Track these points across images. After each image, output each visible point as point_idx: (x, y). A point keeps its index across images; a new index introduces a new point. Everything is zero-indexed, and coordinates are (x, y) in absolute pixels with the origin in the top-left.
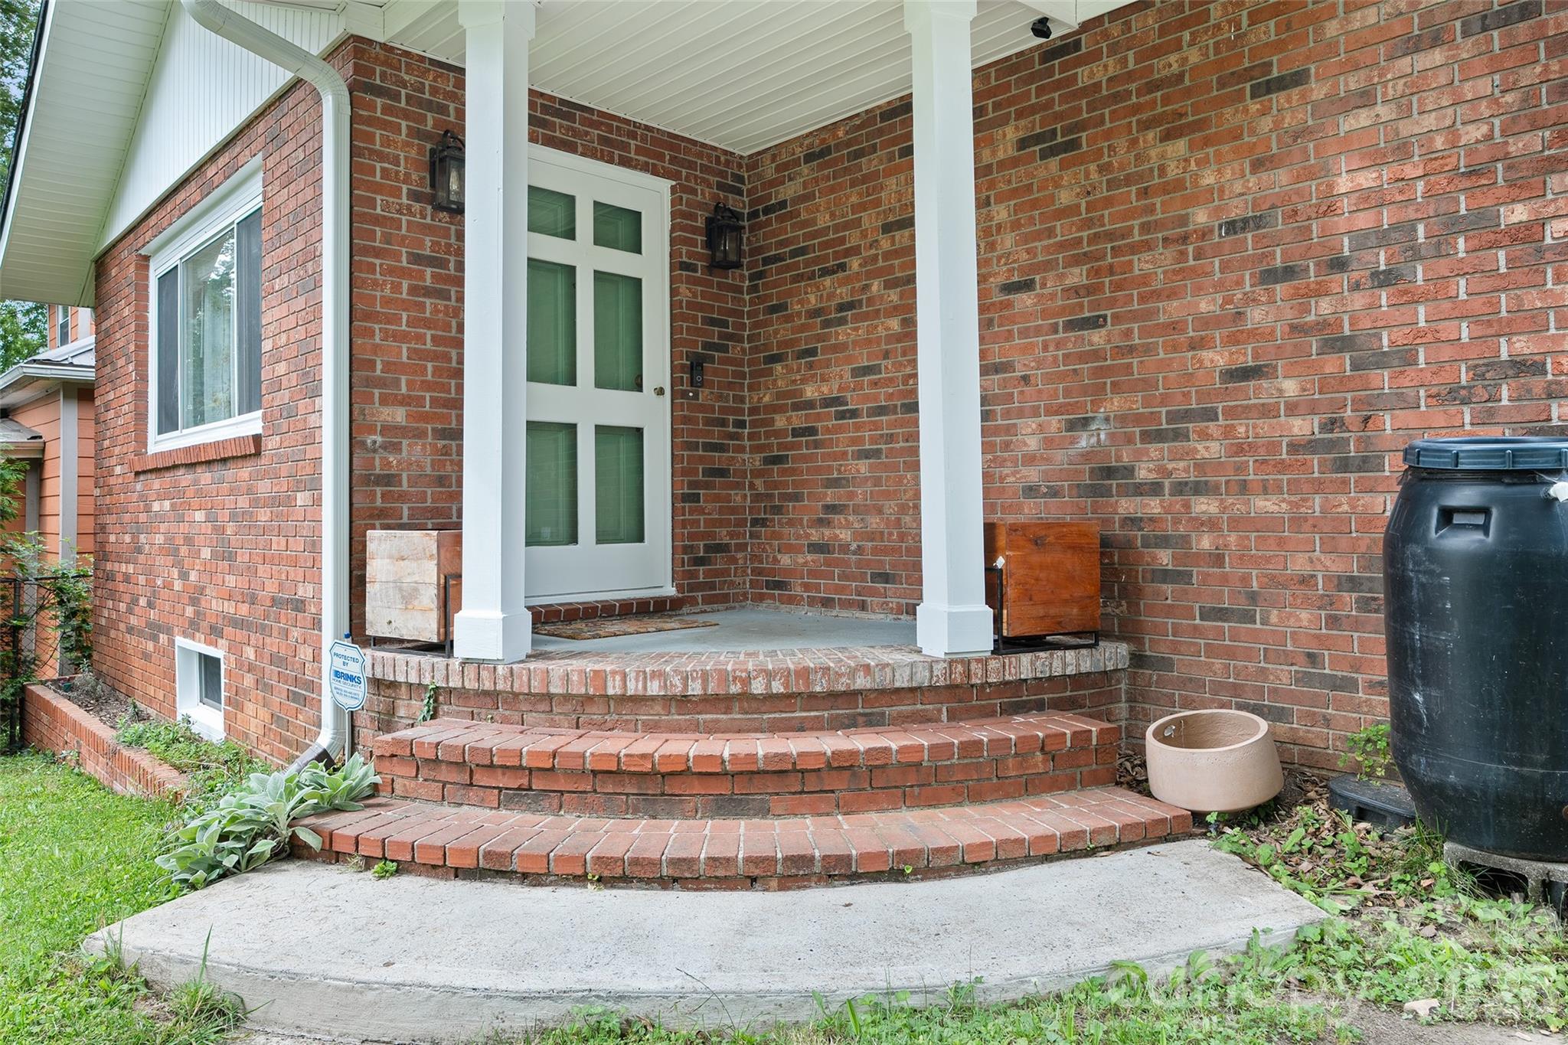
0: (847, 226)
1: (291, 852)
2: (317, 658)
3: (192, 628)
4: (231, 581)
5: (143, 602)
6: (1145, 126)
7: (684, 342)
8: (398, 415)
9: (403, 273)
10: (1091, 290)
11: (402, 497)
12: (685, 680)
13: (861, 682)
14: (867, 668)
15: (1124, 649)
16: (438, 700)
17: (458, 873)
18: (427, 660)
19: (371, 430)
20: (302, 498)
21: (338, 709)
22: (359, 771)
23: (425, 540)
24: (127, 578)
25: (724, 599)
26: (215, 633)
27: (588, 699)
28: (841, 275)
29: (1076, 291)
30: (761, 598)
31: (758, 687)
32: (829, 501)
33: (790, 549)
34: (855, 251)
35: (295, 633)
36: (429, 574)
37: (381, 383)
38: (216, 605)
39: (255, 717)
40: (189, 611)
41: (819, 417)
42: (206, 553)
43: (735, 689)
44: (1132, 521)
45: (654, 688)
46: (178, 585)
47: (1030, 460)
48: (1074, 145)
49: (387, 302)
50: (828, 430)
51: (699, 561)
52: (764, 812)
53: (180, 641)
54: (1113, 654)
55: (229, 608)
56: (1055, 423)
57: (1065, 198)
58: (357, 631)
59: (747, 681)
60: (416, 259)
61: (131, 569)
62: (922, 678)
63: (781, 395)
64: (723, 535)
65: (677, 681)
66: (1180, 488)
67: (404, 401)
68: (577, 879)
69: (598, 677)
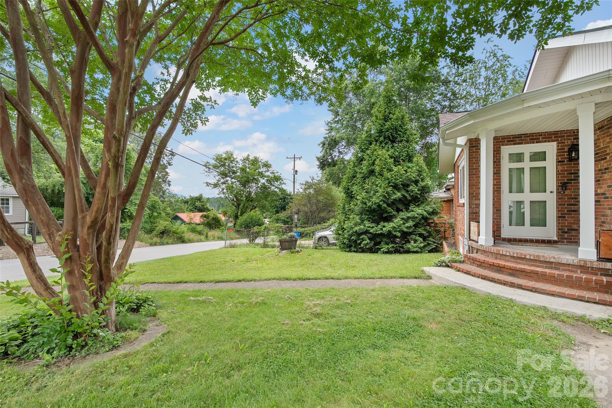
0: (606, 147)
1: (448, 266)
4: (463, 227)
7: (560, 180)
8: (478, 202)
12: (513, 253)
13: (552, 260)
14: (554, 258)
16: (477, 250)
17: (465, 273)
18: (476, 243)
19: (473, 205)
23: (477, 224)
26: (462, 236)
27: (497, 254)
28: (605, 160)
31: (528, 257)
32: (603, 220)
34: (608, 154)
36: (477, 230)
37: (475, 197)
40: (460, 232)
41: (600, 198)
42: (461, 222)
43: (523, 257)
45: (508, 254)
50: (603, 202)
51: (566, 232)
52: (519, 278)
58: (469, 237)
59: (525, 256)
65: (512, 253)
68: (479, 277)
69: (499, 250)
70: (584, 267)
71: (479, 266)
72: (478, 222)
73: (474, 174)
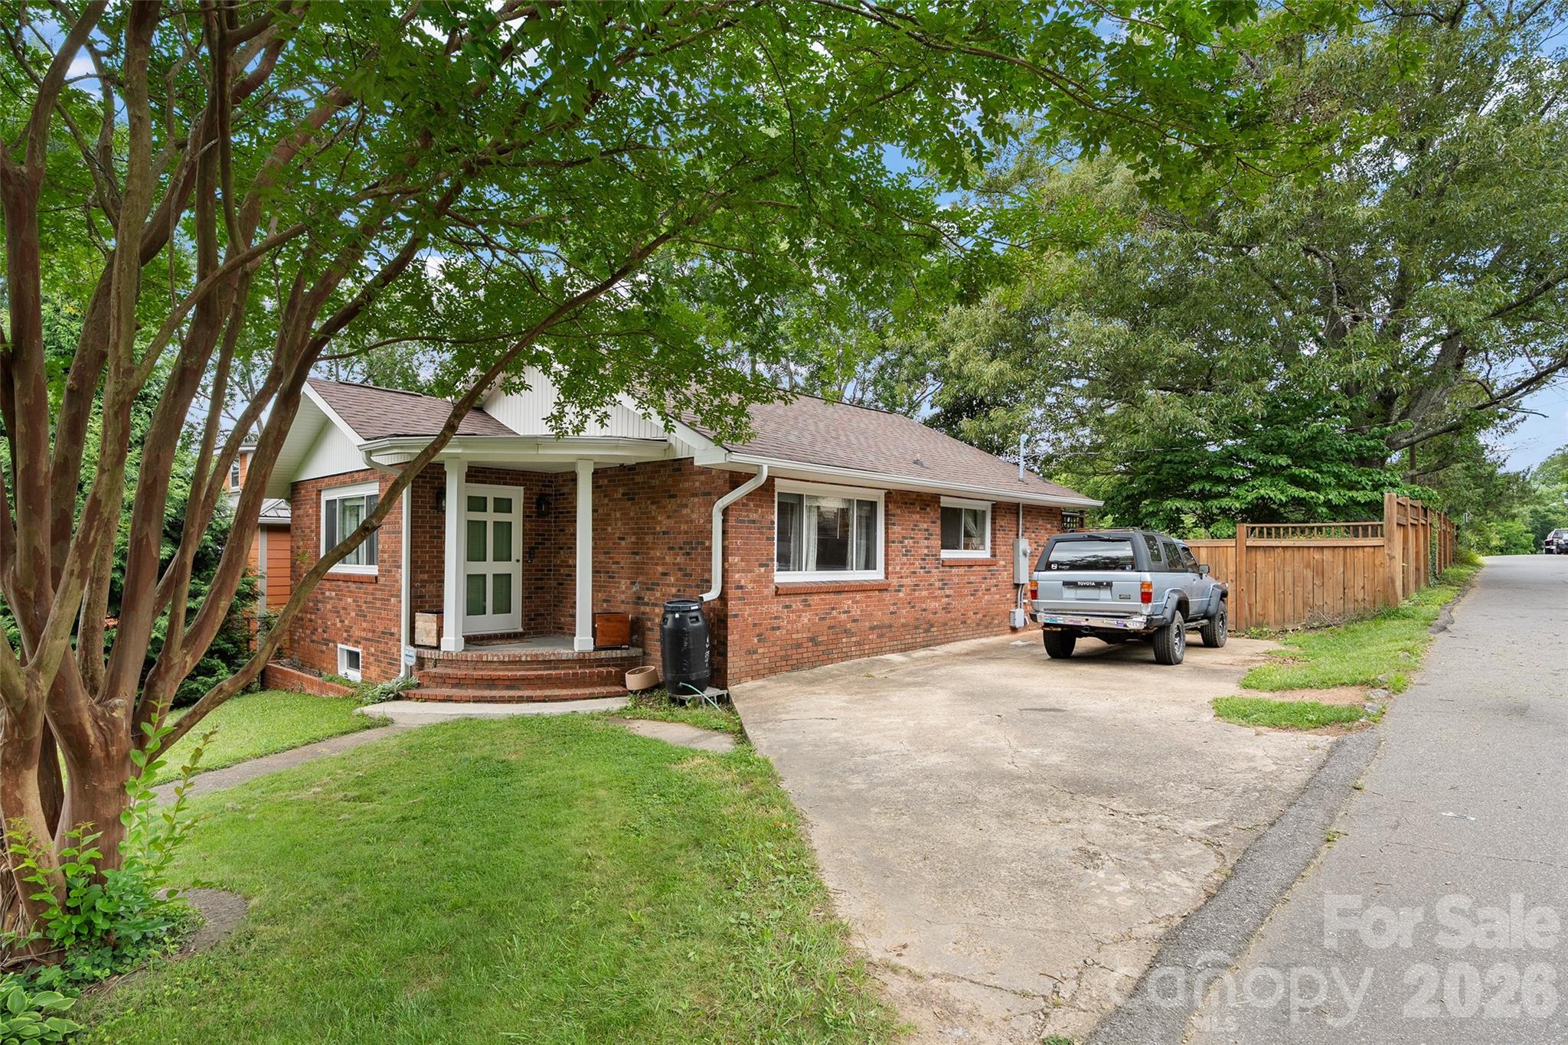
1: (398, 698)
2: (399, 651)
3: (346, 641)
4: (365, 625)
5: (320, 630)
6: (648, 499)
7: (527, 543)
8: (425, 577)
9: (428, 532)
10: (637, 543)
11: (427, 602)
13: (552, 658)
15: (641, 650)
16: (436, 662)
17: (440, 701)
18: (433, 652)
20: (393, 600)
21: (406, 666)
22: (414, 680)
23: (433, 617)
24: (311, 620)
25: (542, 633)
26: (357, 643)
29: (633, 543)
30: (555, 633)
31: (523, 659)
33: (564, 616)
35: (391, 643)
36: (435, 626)
37: (420, 567)
38: (357, 633)
39: (374, 672)
40: (345, 635)
42: (353, 614)
44: (643, 613)
45: (495, 659)
46: (339, 625)
47: (623, 592)
48: (634, 499)
49: (422, 542)
51: (532, 620)
52: (519, 689)
53: (340, 646)
54: (635, 652)
55: (364, 634)
56: (628, 582)
57: (632, 514)
58: (412, 642)
60: (431, 527)
61: (313, 617)
62: (570, 657)
63: (562, 561)
64: (542, 610)
66: (653, 604)
67: (428, 572)
68: (469, 701)
69: (481, 656)
70: (582, 661)
71: (454, 686)
72: (440, 612)
73: (420, 527)
